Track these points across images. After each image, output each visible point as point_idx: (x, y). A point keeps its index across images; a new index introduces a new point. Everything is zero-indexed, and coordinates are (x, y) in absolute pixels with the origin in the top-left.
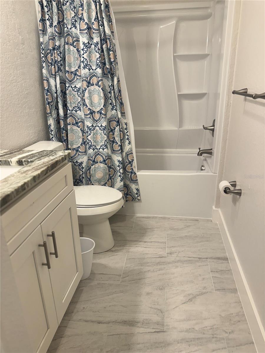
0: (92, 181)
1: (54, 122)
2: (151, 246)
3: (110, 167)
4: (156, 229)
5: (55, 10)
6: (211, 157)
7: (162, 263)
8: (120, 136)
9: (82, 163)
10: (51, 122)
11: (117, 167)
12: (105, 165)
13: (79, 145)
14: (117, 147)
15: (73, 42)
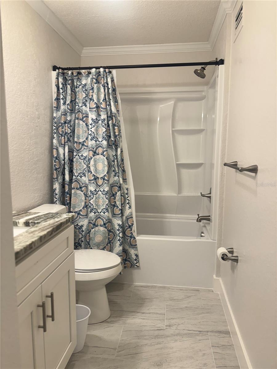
0: (91, 245)
1: (59, 186)
2: (149, 318)
3: (109, 231)
4: (154, 300)
5: (69, 91)
6: (210, 223)
7: (160, 336)
8: (121, 200)
9: (82, 226)
10: (57, 186)
11: (117, 231)
12: (105, 229)
13: (81, 208)
14: (117, 211)
15: (83, 118)
